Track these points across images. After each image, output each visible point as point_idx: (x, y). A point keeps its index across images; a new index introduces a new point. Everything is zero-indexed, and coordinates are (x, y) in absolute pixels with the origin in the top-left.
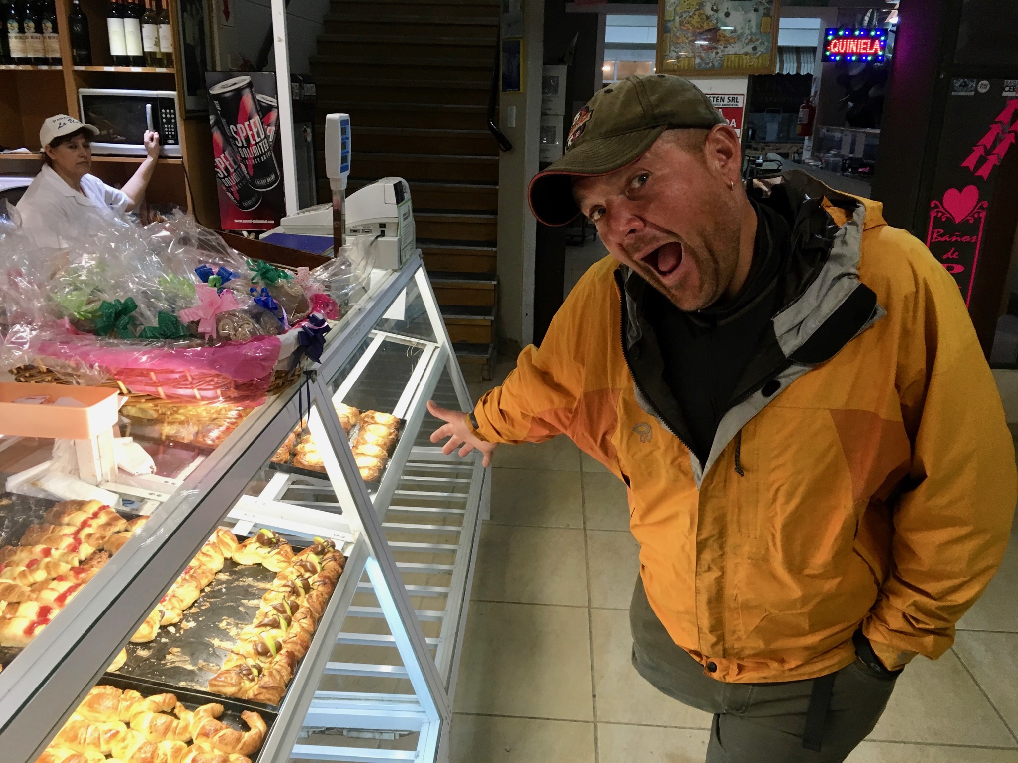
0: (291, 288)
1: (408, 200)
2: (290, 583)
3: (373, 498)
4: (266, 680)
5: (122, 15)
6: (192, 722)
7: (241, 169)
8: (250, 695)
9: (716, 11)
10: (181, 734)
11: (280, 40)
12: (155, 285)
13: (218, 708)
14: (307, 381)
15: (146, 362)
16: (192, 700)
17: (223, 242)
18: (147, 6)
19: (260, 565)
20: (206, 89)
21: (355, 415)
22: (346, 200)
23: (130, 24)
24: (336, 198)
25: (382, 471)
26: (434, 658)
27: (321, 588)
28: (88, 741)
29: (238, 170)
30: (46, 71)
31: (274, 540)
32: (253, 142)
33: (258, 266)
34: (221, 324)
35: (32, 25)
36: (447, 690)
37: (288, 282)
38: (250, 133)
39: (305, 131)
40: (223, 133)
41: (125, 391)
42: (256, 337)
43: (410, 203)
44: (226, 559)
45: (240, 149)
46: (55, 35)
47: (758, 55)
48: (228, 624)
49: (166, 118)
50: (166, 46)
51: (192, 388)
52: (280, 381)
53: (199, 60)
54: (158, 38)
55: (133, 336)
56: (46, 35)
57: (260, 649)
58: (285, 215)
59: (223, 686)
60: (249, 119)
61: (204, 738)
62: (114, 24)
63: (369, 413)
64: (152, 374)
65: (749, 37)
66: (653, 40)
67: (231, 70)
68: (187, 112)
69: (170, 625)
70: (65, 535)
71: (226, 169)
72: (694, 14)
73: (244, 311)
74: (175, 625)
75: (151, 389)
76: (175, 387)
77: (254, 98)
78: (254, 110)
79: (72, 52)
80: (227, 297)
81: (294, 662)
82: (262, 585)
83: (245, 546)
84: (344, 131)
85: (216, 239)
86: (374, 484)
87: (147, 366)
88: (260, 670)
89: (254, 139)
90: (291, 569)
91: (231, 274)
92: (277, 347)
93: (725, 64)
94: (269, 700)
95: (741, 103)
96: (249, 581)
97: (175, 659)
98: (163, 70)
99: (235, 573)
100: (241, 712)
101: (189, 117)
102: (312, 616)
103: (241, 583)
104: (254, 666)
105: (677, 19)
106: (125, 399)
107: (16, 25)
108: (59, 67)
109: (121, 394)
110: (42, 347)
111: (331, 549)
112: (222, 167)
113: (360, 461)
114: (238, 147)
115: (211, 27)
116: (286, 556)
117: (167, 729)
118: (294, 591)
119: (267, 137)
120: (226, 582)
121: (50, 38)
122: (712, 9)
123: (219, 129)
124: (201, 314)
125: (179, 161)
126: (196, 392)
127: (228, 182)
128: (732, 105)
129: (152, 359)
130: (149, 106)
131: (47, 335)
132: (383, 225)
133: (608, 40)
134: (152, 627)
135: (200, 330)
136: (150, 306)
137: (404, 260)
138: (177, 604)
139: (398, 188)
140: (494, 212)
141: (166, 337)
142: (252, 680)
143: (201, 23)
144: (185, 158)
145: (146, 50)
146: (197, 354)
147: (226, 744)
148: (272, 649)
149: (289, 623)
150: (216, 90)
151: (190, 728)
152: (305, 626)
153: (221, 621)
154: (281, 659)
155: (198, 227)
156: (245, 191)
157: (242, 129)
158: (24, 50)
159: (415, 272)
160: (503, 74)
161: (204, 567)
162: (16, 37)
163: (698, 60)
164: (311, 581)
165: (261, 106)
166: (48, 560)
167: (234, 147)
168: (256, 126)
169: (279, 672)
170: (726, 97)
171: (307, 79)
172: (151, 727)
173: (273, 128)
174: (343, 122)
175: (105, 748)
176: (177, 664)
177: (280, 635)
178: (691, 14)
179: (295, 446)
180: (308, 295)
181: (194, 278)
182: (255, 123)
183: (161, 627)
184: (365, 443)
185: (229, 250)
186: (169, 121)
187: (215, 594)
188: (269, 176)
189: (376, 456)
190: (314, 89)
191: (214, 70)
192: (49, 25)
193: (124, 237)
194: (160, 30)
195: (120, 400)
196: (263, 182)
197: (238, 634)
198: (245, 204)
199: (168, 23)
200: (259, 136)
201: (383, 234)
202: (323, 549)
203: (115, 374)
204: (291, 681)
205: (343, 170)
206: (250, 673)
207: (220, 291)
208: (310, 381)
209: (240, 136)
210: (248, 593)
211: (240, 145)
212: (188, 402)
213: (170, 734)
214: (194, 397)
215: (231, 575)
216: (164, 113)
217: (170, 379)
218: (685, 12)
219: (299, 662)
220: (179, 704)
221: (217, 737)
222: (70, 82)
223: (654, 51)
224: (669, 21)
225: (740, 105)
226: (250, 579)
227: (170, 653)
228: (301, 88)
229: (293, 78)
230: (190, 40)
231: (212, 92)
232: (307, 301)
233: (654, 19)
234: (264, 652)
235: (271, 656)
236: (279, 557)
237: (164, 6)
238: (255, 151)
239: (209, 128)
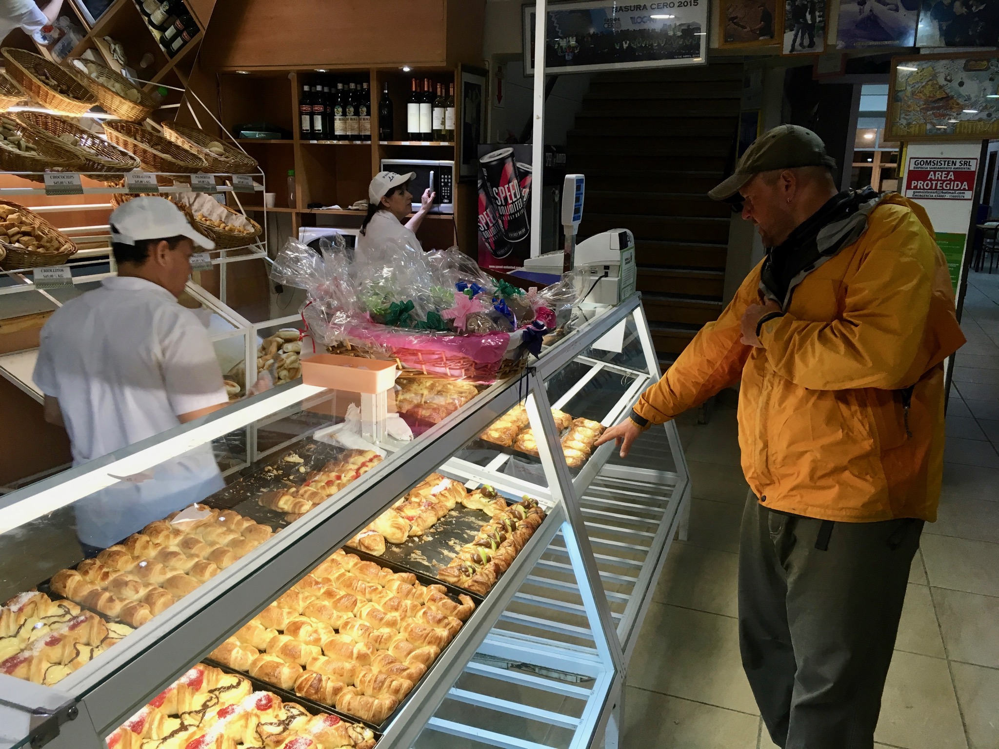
0: (522, 301)
1: (632, 248)
2: (502, 522)
3: (573, 481)
4: (478, 577)
5: (419, 101)
6: (425, 592)
7: (498, 224)
8: (466, 585)
9: (950, 81)
10: (417, 598)
11: (538, 118)
12: (428, 292)
13: (444, 588)
14: (527, 375)
15: (416, 344)
16: (426, 581)
17: (477, 266)
18: (439, 93)
19: (481, 510)
20: (478, 158)
21: (567, 420)
22: (576, 247)
23: (425, 107)
24: (568, 244)
25: (584, 462)
26: (616, 629)
27: (524, 530)
28: (358, 589)
29: (496, 225)
30: (359, 145)
31: (493, 493)
32: (510, 202)
33: (500, 284)
34: (469, 321)
35: (352, 109)
36: (624, 651)
37: (520, 297)
38: (508, 194)
39: (554, 193)
40: (487, 194)
41: (400, 367)
42: (493, 333)
43: (633, 251)
44: (457, 503)
45: (499, 208)
46: (368, 117)
47: (993, 120)
48: (455, 543)
49: (444, 182)
50: (450, 125)
51: (445, 367)
52: (508, 369)
53: (474, 135)
54: (444, 118)
55: (409, 327)
56: (362, 117)
57: (475, 558)
58: (529, 257)
59: (448, 576)
60: (509, 182)
61: (433, 602)
62: (412, 108)
63: (581, 419)
64: (420, 354)
65: (984, 105)
66: (884, 108)
67: (499, 143)
68: (461, 177)
69: (415, 536)
70: (351, 469)
71: (487, 224)
72: (927, 84)
73: (487, 314)
74: (419, 537)
75: (418, 366)
76: (434, 365)
77: (514, 165)
78: (513, 176)
79: (379, 130)
80: (476, 302)
81: (499, 572)
82: (481, 523)
83: (472, 495)
84: (578, 188)
85: (472, 263)
86: (575, 470)
87: (417, 347)
88: (474, 571)
89: (511, 199)
90: (503, 514)
91: (480, 288)
92: (507, 341)
93: (958, 130)
94: (479, 591)
95: (974, 166)
96: (473, 519)
97: (417, 557)
98: (446, 144)
99: (463, 513)
100: (458, 595)
101: (461, 181)
102: (515, 545)
103: (467, 520)
104: (471, 567)
105: (909, 88)
106: (400, 373)
107: (340, 109)
108: (369, 142)
109: (398, 368)
110: (352, 331)
111: (535, 505)
112: (484, 222)
113: (567, 452)
114: (498, 205)
115: (486, 108)
116: (501, 506)
117: (409, 592)
118: (504, 528)
119: (522, 197)
120: (456, 517)
121: (364, 119)
122: (946, 79)
123: (485, 191)
124: (456, 313)
125: (450, 217)
126: (448, 371)
127: (487, 234)
128: (965, 168)
129: (421, 342)
130: (432, 172)
131: (355, 322)
132: (607, 267)
133: (862, 108)
134: (403, 533)
135: (455, 325)
136: (422, 307)
137: (623, 298)
138: (420, 523)
139: (623, 239)
140: (723, 270)
141: (430, 328)
142: (468, 576)
143: (479, 106)
144: (456, 215)
145: (434, 128)
146: (451, 341)
147: (447, 609)
148: (484, 560)
149: (498, 547)
150: (485, 160)
151: (424, 596)
152: (509, 551)
153: (450, 540)
154: (490, 567)
155: (461, 255)
156: (500, 243)
157: (502, 191)
158: (345, 129)
159: (633, 310)
160: (740, 142)
161: (441, 503)
162: (340, 119)
163: (929, 127)
164: (517, 524)
165: (519, 171)
166: (339, 481)
167: (495, 205)
168: (514, 189)
169: (487, 575)
170: (958, 161)
171: (560, 150)
172: (398, 589)
173: (528, 190)
174: (579, 181)
175: (368, 596)
176: (418, 560)
177: (491, 552)
178: (924, 84)
179: (517, 435)
180: (535, 308)
181: (454, 290)
182: (513, 186)
183: (409, 536)
184: (574, 439)
185: (481, 272)
186: (446, 184)
187: (446, 523)
188: (520, 229)
189: (580, 450)
190: (565, 158)
191: (485, 142)
192: (365, 109)
193: (411, 257)
194: (447, 112)
195: (397, 373)
196: (515, 235)
197: (461, 550)
198: (499, 253)
199: (453, 106)
200: (515, 197)
201: (606, 275)
202: (529, 504)
203: (395, 353)
204: (495, 583)
205: (575, 219)
206: (467, 571)
207: (471, 298)
208: (530, 375)
209: (500, 197)
210: (471, 527)
211: (499, 204)
212: (442, 377)
213: (410, 596)
214: (446, 374)
215: (460, 513)
216: (444, 178)
217: (431, 359)
218: (918, 82)
219: (503, 574)
220: (417, 582)
221: (441, 603)
222: (375, 154)
223: (884, 120)
224: (901, 91)
225: (973, 169)
226: (473, 518)
227: (413, 553)
228: (554, 156)
229: (546, 148)
230: (468, 120)
231: (481, 161)
232: (533, 312)
233: (885, 88)
234: (478, 561)
235: (483, 564)
236: (494, 505)
237: (451, 93)
238: (511, 209)
239: (477, 190)
